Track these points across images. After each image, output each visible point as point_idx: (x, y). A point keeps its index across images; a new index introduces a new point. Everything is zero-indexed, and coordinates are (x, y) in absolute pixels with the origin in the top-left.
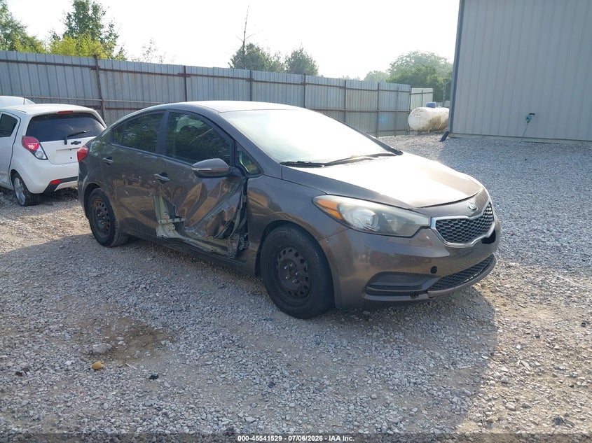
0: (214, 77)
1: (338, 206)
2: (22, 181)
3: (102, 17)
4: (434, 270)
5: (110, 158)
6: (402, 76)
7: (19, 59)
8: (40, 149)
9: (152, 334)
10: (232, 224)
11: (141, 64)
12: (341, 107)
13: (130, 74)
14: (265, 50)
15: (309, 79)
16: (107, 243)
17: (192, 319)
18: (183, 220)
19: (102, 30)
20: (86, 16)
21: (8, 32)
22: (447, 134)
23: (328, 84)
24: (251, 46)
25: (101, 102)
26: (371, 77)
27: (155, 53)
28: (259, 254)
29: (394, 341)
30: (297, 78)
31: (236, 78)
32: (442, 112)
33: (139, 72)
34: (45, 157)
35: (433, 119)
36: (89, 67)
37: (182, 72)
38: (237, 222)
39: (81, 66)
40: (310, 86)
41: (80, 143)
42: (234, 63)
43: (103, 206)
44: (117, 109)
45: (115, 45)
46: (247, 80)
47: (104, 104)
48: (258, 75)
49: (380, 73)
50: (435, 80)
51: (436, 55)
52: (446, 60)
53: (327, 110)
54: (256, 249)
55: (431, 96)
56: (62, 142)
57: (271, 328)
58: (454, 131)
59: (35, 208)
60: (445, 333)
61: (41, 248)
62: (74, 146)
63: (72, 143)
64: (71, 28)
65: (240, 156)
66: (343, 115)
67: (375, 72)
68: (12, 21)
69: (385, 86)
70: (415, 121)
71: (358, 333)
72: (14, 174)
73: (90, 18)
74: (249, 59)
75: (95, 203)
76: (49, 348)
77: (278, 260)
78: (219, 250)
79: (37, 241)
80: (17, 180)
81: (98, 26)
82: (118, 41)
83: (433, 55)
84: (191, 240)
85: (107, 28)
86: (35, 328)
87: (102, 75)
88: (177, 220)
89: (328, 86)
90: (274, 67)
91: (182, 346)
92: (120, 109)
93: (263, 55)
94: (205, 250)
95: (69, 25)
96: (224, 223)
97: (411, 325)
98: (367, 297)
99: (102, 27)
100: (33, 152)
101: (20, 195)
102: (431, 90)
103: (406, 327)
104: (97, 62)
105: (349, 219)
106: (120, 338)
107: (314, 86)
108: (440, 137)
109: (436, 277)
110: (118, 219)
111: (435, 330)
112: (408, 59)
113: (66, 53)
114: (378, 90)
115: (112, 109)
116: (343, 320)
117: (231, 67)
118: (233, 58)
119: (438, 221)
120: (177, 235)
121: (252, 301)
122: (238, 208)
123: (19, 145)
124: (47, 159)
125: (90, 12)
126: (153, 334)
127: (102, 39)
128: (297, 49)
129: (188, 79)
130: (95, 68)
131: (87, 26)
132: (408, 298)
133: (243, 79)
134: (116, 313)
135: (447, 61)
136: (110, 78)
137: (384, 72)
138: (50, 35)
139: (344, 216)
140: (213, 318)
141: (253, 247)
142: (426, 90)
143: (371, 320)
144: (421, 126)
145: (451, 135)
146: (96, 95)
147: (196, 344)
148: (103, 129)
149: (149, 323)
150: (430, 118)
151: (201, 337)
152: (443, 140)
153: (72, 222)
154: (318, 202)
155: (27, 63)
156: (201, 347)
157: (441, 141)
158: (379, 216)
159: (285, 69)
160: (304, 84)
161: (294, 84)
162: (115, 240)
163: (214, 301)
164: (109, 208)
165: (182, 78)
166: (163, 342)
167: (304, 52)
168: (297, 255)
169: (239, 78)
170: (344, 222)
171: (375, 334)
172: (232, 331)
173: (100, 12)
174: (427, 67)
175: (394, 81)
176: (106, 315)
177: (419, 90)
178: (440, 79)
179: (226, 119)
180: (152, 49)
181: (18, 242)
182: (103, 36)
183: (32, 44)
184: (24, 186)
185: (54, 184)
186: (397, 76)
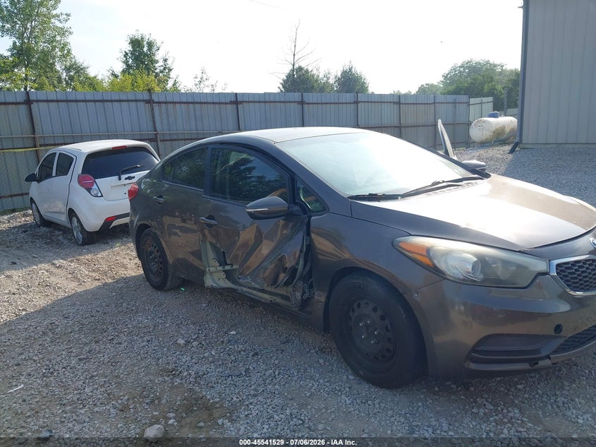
0: (265, 102)
1: (428, 250)
2: (79, 221)
3: (157, 53)
4: (558, 328)
5: (161, 197)
6: (458, 87)
7: (78, 99)
8: (95, 187)
9: (207, 409)
10: (294, 270)
11: (193, 94)
12: (396, 123)
13: (183, 105)
14: (315, 72)
15: (361, 97)
16: (159, 287)
17: (253, 388)
18: (234, 267)
19: (157, 65)
20: (141, 53)
21: (72, 74)
22: (516, 145)
23: (381, 100)
24: (300, 69)
25: (156, 134)
26: (422, 90)
27: (207, 83)
28: (327, 305)
29: (509, 422)
30: (349, 97)
31: (287, 102)
32: (507, 121)
33: (192, 103)
34: (100, 195)
35: (497, 129)
36: (143, 101)
37: (234, 99)
38: (300, 267)
39: (136, 101)
40: (363, 104)
41: (134, 177)
42: (284, 87)
43: (155, 247)
44: (171, 140)
45: (170, 78)
46: (298, 103)
47: (159, 137)
48: (309, 97)
49: (432, 86)
50: (494, 89)
51: (491, 62)
52: (502, 66)
53: (381, 127)
54: (323, 299)
55: (491, 105)
56: (116, 178)
57: (348, 402)
58: (524, 142)
59: (91, 247)
60: (574, 408)
61: (93, 293)
62: (128, 181)
63: (126, 179)
64: (128, 65)
65: (301, 192)
66: (398, 130)
67: (427, 85)
68: (75, 64)
69: (441, 98)
70: (476, 133)
71: (459, 409)
72: (71, 213)
73: (146, 55)
74: (299, 82)
75: (146, 245)
76: (91, 429)
77: (351, 313)
78: (279, 300)
79: (90, 285)
80: (75, 219)
81: (154, 62)
82: (173, 74)
83: (488, 62)
84: (245, 289)
85: (161, 63)
86: (78, 399)
87: (156, 107)
88: (228, 268)
89: (382, 102)
90: (323, 88)
91: (242, 428)
92: (175, 140)
93: (313, 76)
94: (263, 301)
95: (126, 62)
96: (285, 270)
97: (527, 396)
98: (473, 366)
99: (157, 62)
100: (89, 190)
101: (78, 234)
102: (491, 99)
103: (520, 399)
104: (151, 96)
105: (442, 266)
106: (172, 415)
107: (366, 104)
108: (508, 148)
109: (561, 337)
110: (171, 260)
111: (561, 404)
112: (462, 69)
113: (122, 89)
114: (434, 103)
115: (167, 140)
116: (437, 389)
117: (281, 91)
118: (282, 82)
119: (558, 265)
120: (228, 284)
121: (321, 361)
122: (301, 252)
123: (75, 183)
124: (102, 196)
125: (145, 49)
126: (209, 408)
127: (157, 73)
128: (347, 68)
129: (240, 106)
130: (149, 102)
131: (143, 63)
132: (525, 366)
133: (295, 102)
134: (167, 379)
135: (504, 68)
136: (164, 111)
137: (437, 84)
138: (109, 74)
139: (436, 262)
140: (277, 387)
141: (320, 297)
142: (485, 100)
143: (472, 389)
144: (484, 138)
145: (521, 146)
146: (150, 126)
147: (259, 424)
148: (157, 162)
149: (204, 393)
150: (493, 129)
151: (265, 414)
152: (512, 151)
153: (125, 261)
154: (400, 244)
155: (86, 101)
156: (265, 430)
157: (509, 153)
158: (482, 261)
159: (335, 89)
160: (356, 102)
161: (346, 103)
162: (169, 283)
163: (277, 362)
164: (161, 249)
165: (234, 106)
166: (220, 421)
167: (353, 70)
168: (375, 310)
169: (290, 102)
170: (436, 271)
171: (482, 411)
172: (301, 406)
173: (155, 48)
174: (483, 76)
175: (450, 93)
176: (157, 381)
177: (478, 100)
178: (499, 87)
179: (283, 150)
180: (204, 78)
181: (72, 287)
182: (158, 71)
183: (92, 83)
184: (81, 225)
185: (109, 221)
186: (451, 88)
